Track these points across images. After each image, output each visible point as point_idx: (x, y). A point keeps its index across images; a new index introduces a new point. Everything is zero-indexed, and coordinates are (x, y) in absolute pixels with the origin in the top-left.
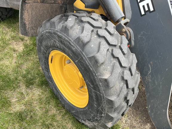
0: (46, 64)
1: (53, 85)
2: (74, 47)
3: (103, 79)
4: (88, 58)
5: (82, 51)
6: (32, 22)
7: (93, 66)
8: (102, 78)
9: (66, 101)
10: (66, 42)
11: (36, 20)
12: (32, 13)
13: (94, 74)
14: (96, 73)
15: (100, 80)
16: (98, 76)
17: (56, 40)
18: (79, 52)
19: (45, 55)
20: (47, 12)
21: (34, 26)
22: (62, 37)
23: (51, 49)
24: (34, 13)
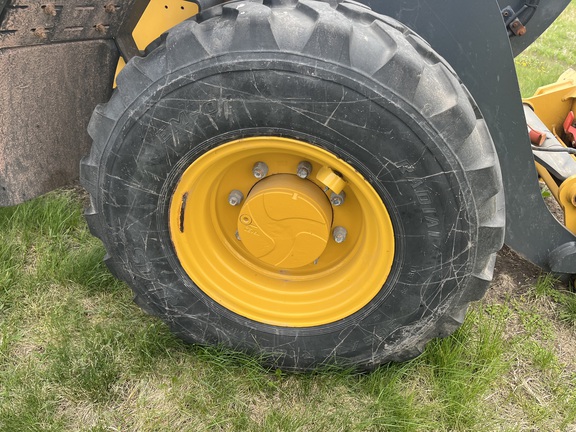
0: (159, 248)
1: (212, 314)
2: (312, 70)
3: (446, 112)
4: (375, 75)
5: (345, 66)
6: (13, 140)
7: (400, 92)
8: (440, 114)
9: (291, 333)
10: (267, 78)
11: (27, 125)
12: (11, 99)
13: (413, 116)
14: (416, 108)
15: (438, 124)
16: (428, 114)
17: (217, 96)
18: (336, 76)
19: (152, 206)
20: (59, 82)
21: (22, 155)
22: (247, 67)
23: (182, 162)
24: (18, 97)
